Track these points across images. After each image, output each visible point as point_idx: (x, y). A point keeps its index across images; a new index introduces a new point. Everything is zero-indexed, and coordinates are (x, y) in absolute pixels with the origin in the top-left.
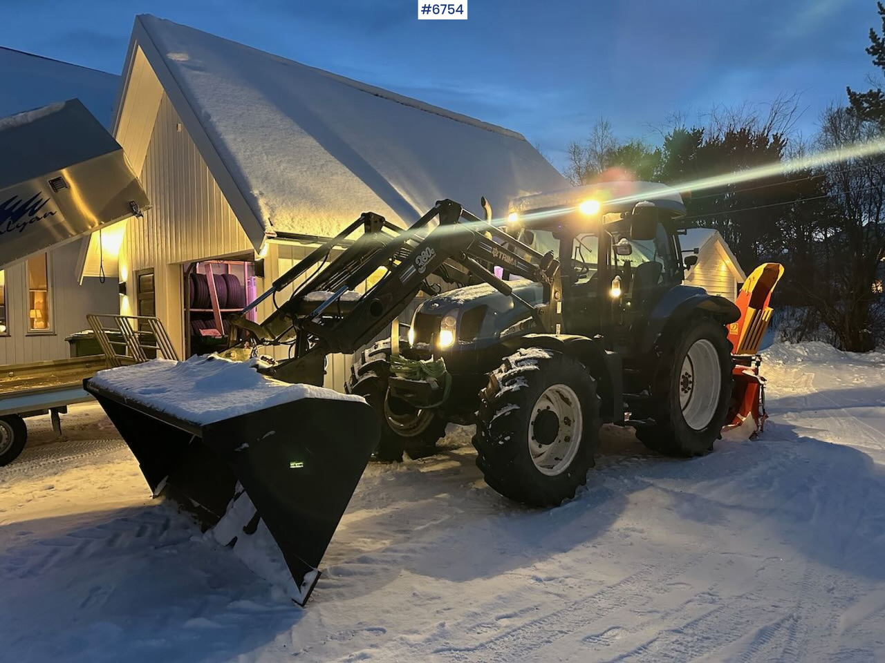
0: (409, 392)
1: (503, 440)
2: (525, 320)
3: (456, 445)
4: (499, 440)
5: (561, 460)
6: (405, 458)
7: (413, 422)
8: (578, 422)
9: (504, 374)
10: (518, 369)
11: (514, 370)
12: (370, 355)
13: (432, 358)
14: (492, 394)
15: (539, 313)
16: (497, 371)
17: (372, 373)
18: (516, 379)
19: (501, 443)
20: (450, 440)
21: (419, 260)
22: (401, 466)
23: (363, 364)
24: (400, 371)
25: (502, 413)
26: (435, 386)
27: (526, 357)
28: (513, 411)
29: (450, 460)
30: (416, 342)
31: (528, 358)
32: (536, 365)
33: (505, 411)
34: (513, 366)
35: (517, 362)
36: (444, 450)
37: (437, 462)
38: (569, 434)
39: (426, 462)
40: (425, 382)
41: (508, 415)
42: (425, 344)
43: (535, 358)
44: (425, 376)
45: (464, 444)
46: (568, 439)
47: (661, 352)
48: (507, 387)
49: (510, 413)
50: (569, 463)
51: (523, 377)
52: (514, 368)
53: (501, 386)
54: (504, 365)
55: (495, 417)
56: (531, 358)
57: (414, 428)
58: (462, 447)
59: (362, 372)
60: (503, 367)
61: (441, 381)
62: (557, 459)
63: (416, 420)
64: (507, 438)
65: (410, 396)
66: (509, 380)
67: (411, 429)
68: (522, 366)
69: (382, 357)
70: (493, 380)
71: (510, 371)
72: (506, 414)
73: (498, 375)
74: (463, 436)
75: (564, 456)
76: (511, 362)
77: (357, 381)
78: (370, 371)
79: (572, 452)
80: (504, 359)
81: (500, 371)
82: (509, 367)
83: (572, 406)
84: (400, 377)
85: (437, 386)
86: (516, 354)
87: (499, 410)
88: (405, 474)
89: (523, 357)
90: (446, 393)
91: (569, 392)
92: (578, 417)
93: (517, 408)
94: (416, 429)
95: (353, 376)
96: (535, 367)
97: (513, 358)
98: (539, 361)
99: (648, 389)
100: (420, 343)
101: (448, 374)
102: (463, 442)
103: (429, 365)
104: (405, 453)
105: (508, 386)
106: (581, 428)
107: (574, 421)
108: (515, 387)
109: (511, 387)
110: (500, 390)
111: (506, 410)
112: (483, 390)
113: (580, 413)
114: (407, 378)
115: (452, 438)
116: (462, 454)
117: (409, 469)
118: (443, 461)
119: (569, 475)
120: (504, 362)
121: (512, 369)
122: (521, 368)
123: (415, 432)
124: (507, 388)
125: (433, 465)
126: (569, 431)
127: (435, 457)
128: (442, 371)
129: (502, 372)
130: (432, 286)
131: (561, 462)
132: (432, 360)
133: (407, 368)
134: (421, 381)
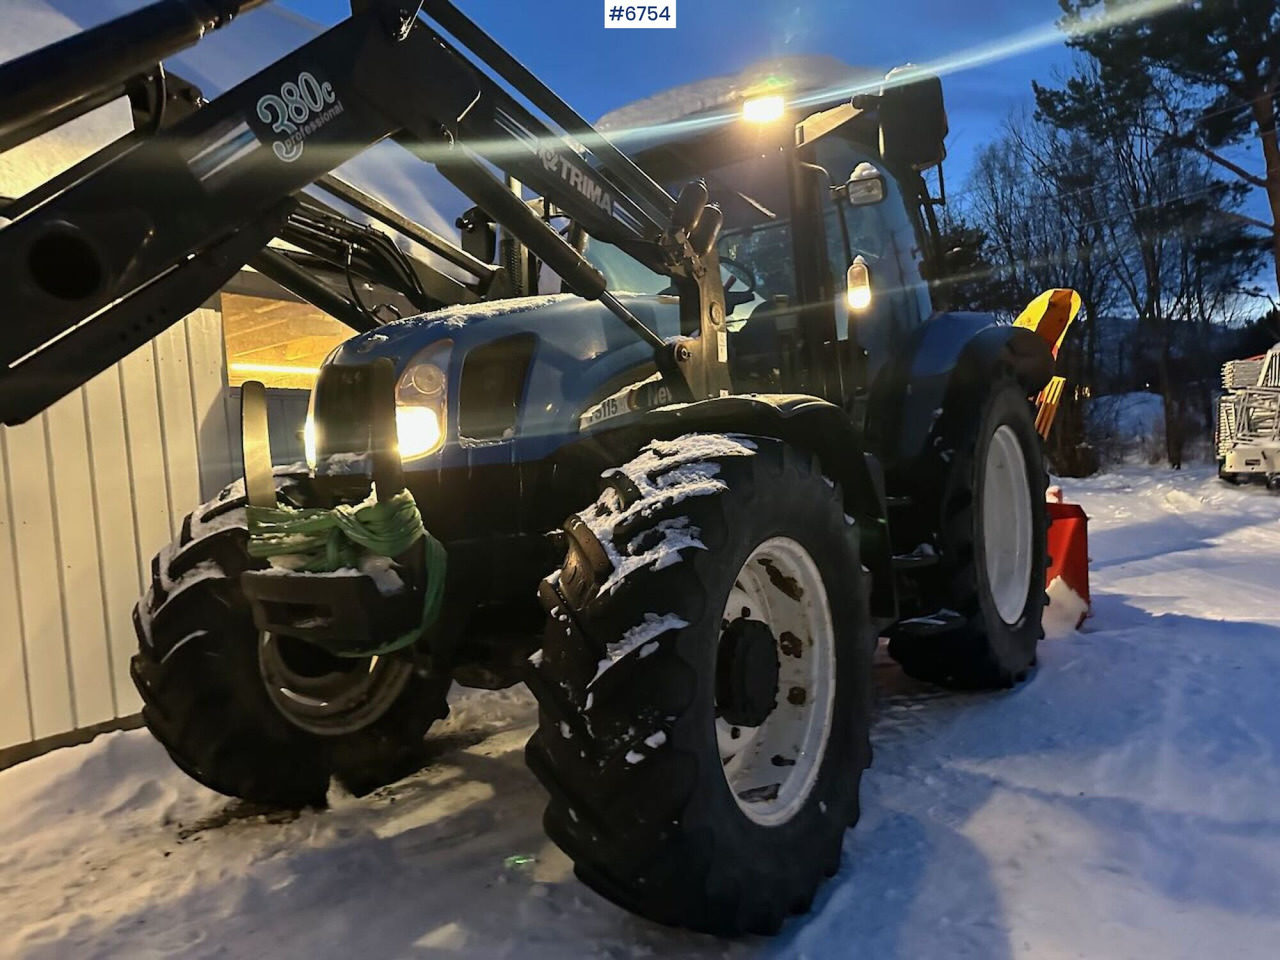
0: (307, 611)
1: (641, 748)
2: (639, 385)
3: (480, 727)
4: (626, 748)
5: (793, 763)
6: (337, 799)
7: (357, 692)
8: (824, 642)
9: (617, 517)
10: (662, 495)
11: (650, 500)
12: (205, 519)
13: (374, 495)
14: (585, 587)
15: (681, 359)
16: (591, 511)
17: (209, 568)
18: (661, 528)
19: (633, 758)
20: (462, 716)
21: (270, 107)
22: (321, 826)
23: (183, 544)
24: (279, 550)
25: (628, 649)
26: (391, 583)
27: (677, 458)
28: (667, 638)
29: (463, 780)
30: (326, 452)
31: (688, 461)
32: (716, 477)
33: (637, 641)
34: (644, 488)
35: (652, 477)
36: (449, 749)
37: (429, 792)
38: (799, 681)
39: (398, 797)
40: (353, 573)
41: (650, 656)
42: (350, 457)
43: (709, 460)
44: (356, 553)
45: (498, 724)
46: (798, 697)
47: (951, 451)
48: (634, 559)
49: (656, 645)
50: (815, 770)
51: (683, 520)
52: (649, 494)
53: (613, 557)
54: (610, 491)
55: (604, 666)
56: (696, 461)
57: (361, 704)
58: (495, 731)
59: (178, 569)
60: (609, 497)
61: (411, 566)
62: (778, 761)
63: (365, 685)
64: (656, 740)
65: (310, 624)
66: (639, 532)
67: (350, 711)
68: (672, 485)
69: (241, 520)
70: (582, 541)
71: (637, 506)
72: (644, 653)
73: (599, 522)
74: (496, 702)
75: (798, 751)
76: (632, 478)
77: (166, 594)
78: (204, 564)
79: (817, 733)
80: (606, 474)
81: (603, 511)
82: (629, 493)
83: (806, 598)
84: (277, 568)
85: (399, 582)
86: (643, 457)
87: (617, 638)
88: (332, 854)
89: (667, 461)
90: (431, 600)
91: (798, 559)
92: (823, 630)
93: (680, 624)
94: (367, 708)
95: (157, 584)
96: (720, 485)
97: (637, 469)
98: (725, 466)
99: (930, 541)
100: (337, 457)
101: (434, 542)
102: (497, 719)
103: (364, 519)
104: (333, 782)
105: (639, 552)
106: (832, 660)
107: (811, 642)
108: (662, 555)
109: (648, 557)
110: (611, 569)
111: (642, 638)
112: (550, 579)
113: (827, 617)
114: (296, 571)
115: (469, 710)
116: (494, 756)
117: (343, 833)
118: (446, 786)
119: (823, 807)
120: (608, 483)
121: (641, 497)
122: (674, 493)
123: (364, 717)
124: (633, 563)
125: (417, 806)
126: (798, 672)
127: (422, 776)
128: (410, 534)
129: (609, 513)
130: (375, 312)
131: (795, 768)
132: (372, 500)
133: (298, 538)
134: (341, 573)
